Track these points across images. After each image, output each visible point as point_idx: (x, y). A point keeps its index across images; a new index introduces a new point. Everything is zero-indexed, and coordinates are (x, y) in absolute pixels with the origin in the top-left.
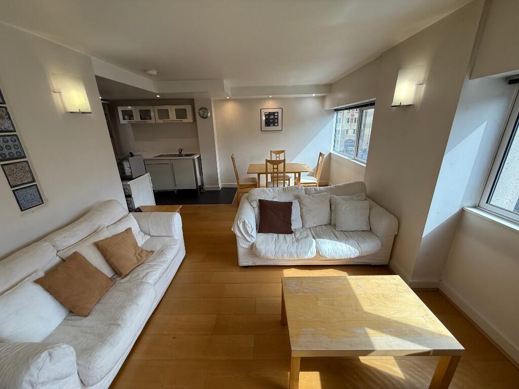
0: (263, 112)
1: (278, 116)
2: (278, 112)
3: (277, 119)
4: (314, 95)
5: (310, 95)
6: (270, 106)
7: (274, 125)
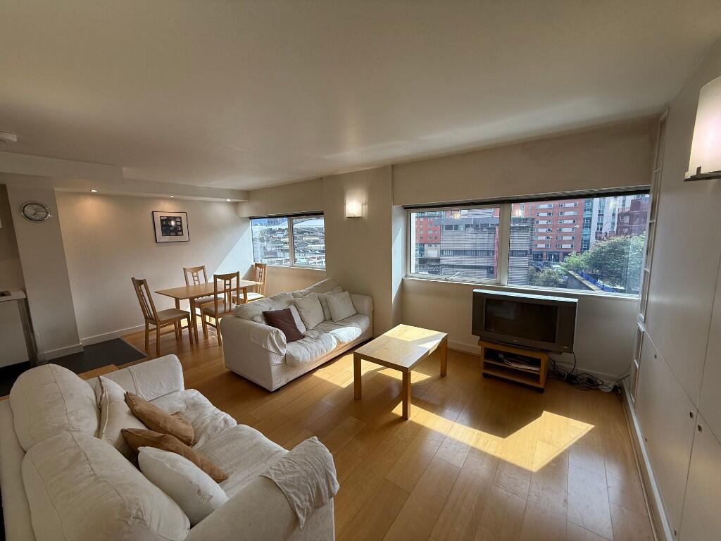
0: (157, 216)
1: (181, 222)
2: (180, 218)
3: (181, 226)
4: (229, 200)
5: (223, 200)
6: (167, 209)
7: (177, 235)
